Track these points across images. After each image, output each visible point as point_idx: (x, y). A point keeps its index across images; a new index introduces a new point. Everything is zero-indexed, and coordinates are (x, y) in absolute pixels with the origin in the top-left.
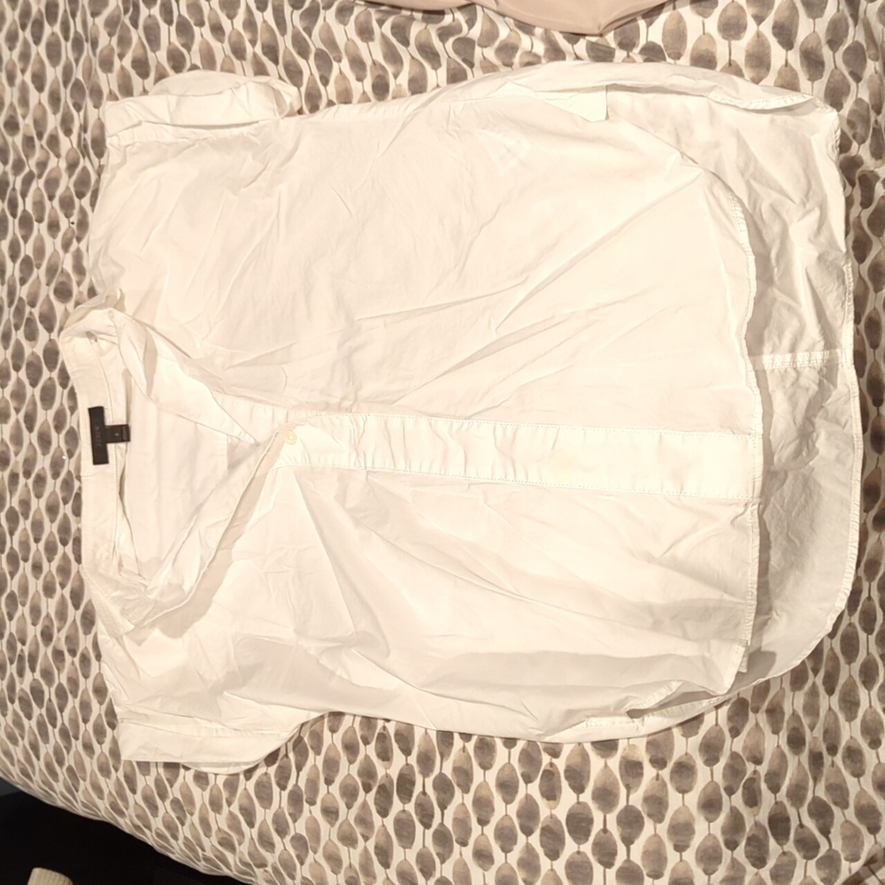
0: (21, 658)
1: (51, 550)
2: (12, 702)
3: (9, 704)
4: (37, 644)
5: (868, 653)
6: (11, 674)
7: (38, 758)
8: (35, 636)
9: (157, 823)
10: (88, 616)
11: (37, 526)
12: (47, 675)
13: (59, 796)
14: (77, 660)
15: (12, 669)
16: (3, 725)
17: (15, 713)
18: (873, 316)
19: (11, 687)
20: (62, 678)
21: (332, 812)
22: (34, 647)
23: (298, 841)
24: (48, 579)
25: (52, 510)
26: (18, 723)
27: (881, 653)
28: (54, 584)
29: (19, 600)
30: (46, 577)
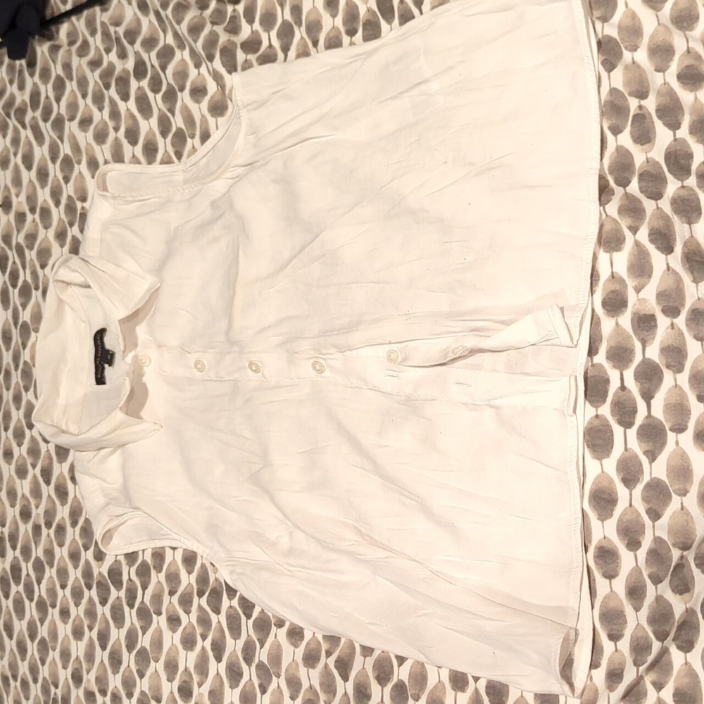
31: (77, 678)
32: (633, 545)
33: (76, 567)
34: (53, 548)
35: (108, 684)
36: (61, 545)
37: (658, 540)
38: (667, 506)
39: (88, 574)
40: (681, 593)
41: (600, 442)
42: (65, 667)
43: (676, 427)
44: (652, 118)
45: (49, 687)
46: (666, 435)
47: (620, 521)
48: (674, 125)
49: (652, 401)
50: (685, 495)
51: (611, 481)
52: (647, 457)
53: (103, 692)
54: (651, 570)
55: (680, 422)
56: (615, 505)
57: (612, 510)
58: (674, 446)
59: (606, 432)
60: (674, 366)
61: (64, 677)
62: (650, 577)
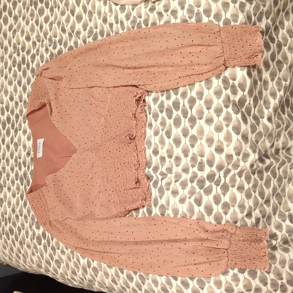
0: (6, 219)
1: (13, 182)
2: (3, 234)
4: (11, 214)
5: (274, 185)
6: (3, 225)
7: (13, 253)
8: (10, 211)
9: (51, 269)
10: (25, 203)
11: (8, 175)
12: (14, 224)
13: (22, 265)
14: (23, 217)
15: (3, 223)
16: (1, 243)
17: (5, 238)
18: (266, 79)
19: (3, 230)
20: (19, 224)
22: (10, 215)
24: (13, 192)
25: (12, 169)
26: (6, 242)
27: (278, 184)
28: (15, 193)
29: (4, 200)
30: (12, 191)
31: (13, 211)
32: (186, 156)
33: (13, 173)
34: (5, 166)
35: (23, 212)
36: (8, 165)
37: (194, 154)
38: (196, 143)
39: (17, 175)
40: (201, 171)
41: (178, 123)
42: (9, 207)
43: (200, 118)
44: (201, 14)
45: (4, 215)
46: (196, 120)
47: (183, 148)
48: (209, 16)
49: (192, 110)
50: (202, 139)
51: (179, 136)
52: (191, 127)
53: (21, 215)
54: (191, 163)
55: (201, 116)
56: (181, 143)
57: (180, 145)
58: (199, 124)
59: (179, 120)
60: (200, 98)
61: (9, 211)
62: (191, 165)
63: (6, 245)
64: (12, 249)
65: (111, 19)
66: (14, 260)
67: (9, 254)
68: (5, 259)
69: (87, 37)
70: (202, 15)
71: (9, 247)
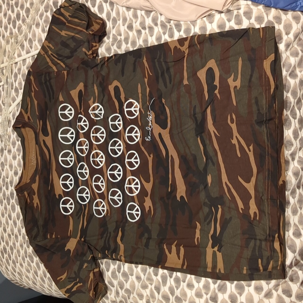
2: (26, 257)
3: (26, 258)
6: (25, 248)
7: (38, 276)
12: (7, 243)
13: (47, 289)
14: (14, 237)
17: (28, 261)
21: (139, 278)
23: (127, 291)
24: (2, 212)
26: (29, 265)
28: (4, 213)
63: (29, 268)
64: (36, 273)
65: (137, 25)
66: (38, 284)
67: (33, 277)
68: (28, 284)
69: (111, 45)
70: (242, 18)
71: (33, 270)
